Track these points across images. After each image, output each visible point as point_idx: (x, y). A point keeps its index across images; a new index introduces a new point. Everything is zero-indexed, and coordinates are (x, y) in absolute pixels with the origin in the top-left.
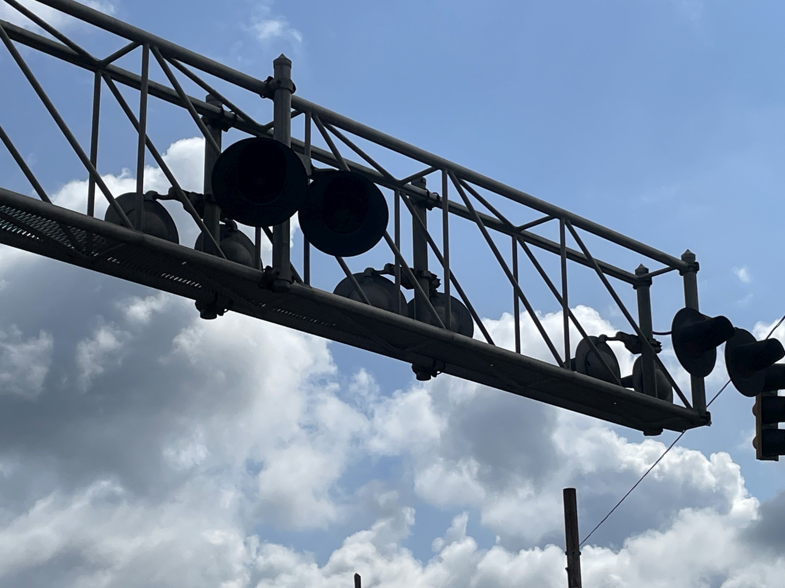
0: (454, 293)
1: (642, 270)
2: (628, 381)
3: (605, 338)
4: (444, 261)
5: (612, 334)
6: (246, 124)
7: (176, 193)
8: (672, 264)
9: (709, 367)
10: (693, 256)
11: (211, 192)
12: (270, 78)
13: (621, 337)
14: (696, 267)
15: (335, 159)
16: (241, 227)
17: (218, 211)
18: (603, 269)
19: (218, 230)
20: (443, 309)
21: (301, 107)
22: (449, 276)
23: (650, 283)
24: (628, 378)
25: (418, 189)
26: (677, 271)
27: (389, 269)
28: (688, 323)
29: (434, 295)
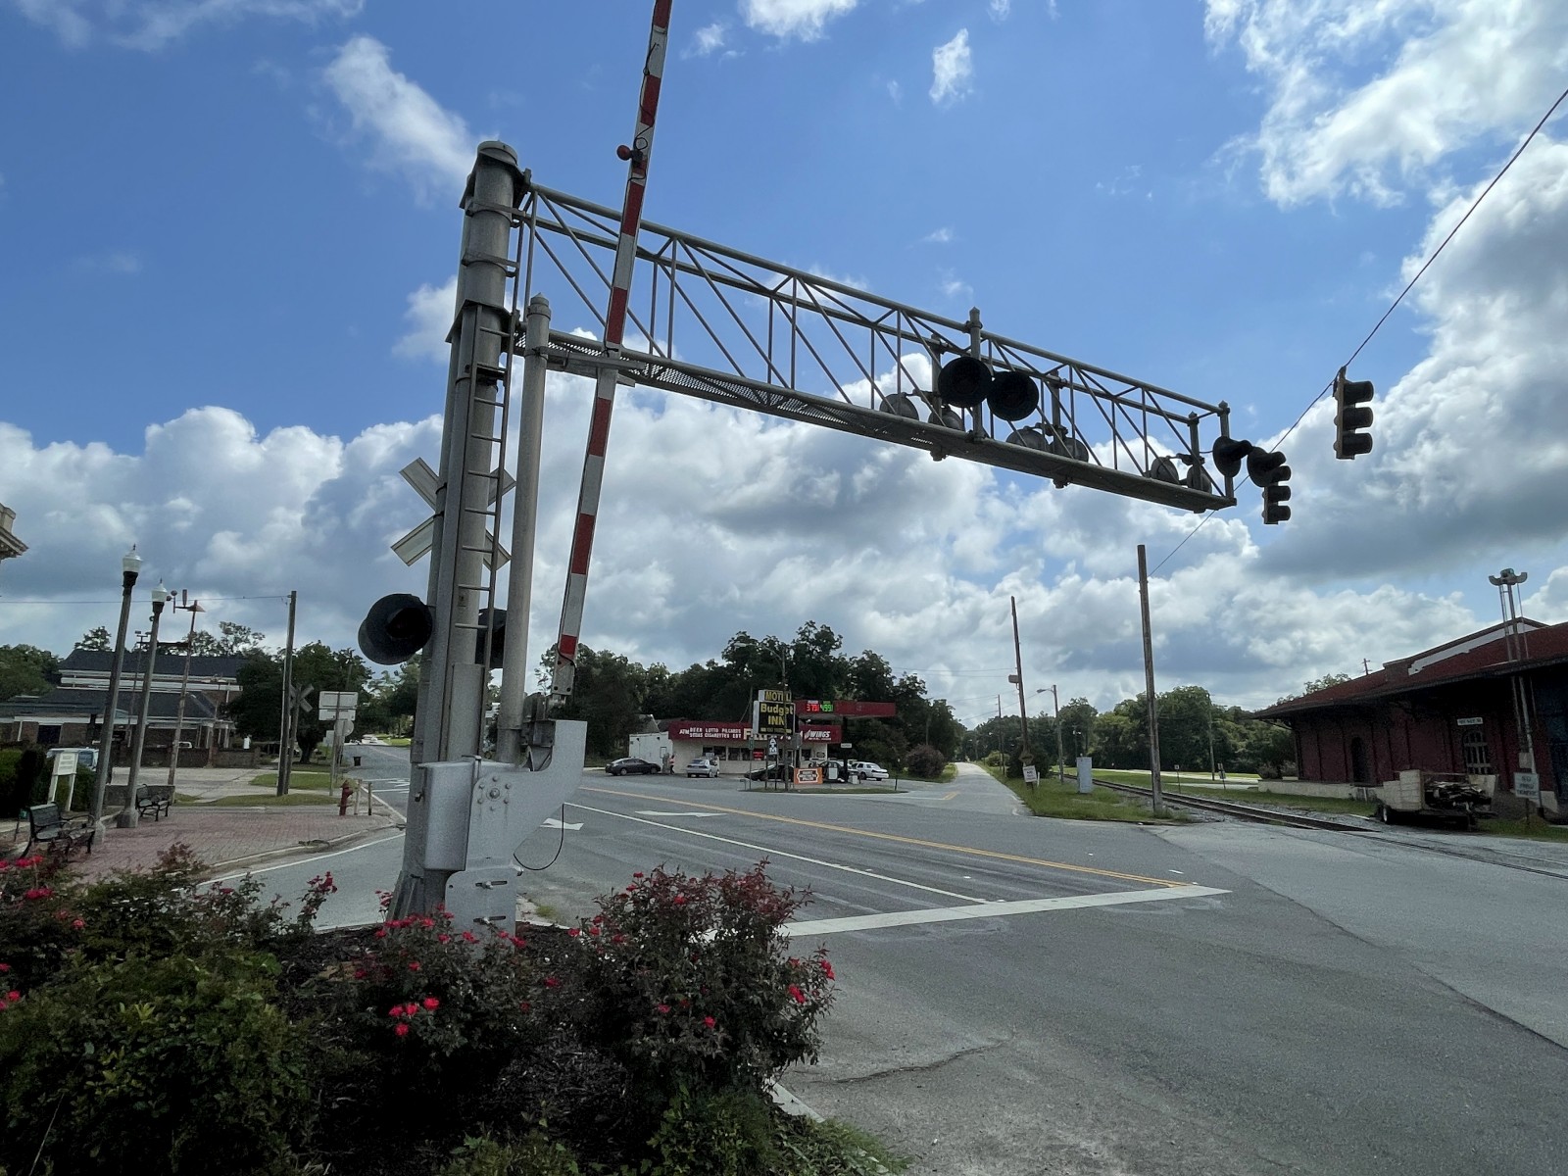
0: (1077, 437)
1: (1193, 415)
2: (1183, 482)
3: (1169, 457)
4: (1072, 420)
5: (1173, 455)
6: (955, 349)
7: (917, 392)
8: (1213, 410)
9: (1235, 471)
10: (1226, 404)
11: (937, 390)
12: (968, 322)
13: (1180, 456)
14: (1228, 411)
15: (1007, 365)
16: (954, 408)
17: (940, 400)
18: (1168, 416)
19: (941, 411)
20: (1071, 447)
21: (985, 336)
22: (1075, 428)
23: (1198, 422)
24: (1183, 481)
25: (1054, 378)
26: (1216, 414)
27: (1038, 426)
28: (1224, 446)
29: (1064, 439)
